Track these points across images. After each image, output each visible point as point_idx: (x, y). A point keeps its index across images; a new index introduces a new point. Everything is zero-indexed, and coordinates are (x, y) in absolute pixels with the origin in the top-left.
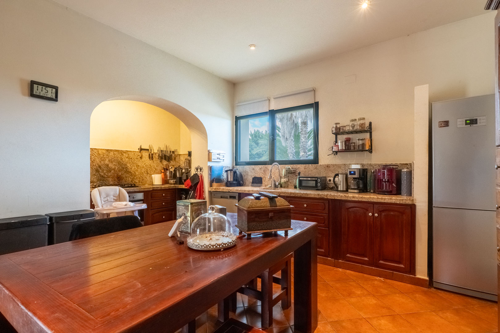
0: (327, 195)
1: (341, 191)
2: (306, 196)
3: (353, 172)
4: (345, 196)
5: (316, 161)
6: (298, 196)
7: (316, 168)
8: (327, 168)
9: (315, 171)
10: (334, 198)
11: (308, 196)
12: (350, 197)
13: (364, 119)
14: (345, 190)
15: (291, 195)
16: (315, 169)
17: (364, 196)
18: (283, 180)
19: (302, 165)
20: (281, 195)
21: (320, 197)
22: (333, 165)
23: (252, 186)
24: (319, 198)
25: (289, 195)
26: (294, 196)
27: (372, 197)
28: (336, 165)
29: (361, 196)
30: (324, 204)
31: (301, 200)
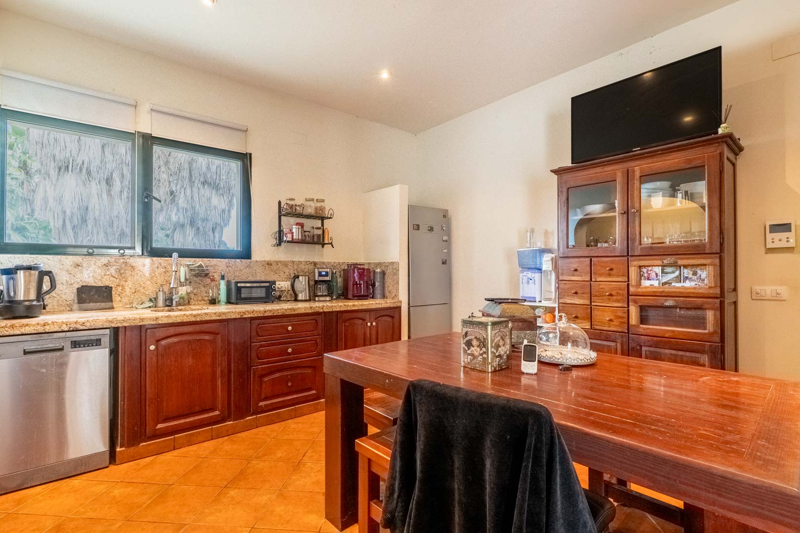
0: (323, 306)
1: (302, 301)
2: (293, 313)
3: (324, 273)
4: (345, 305)
5: (246, 254)
6: (279, 314)
7: (249, 266)
8: (267, 266)
9: (247, 270)
10: (331, 310)
11: (296, 313)
12: (350, 306)
13: (323, 201)
14: (308, 298)
15: (266, 315)
16: (248, 269)
17: (364, 303)
18: (183, 291)
19: (222, 260)
20: (244, 316)
21: (313, 311)
22: (276, 262)
23: (82, 310)
24: (312, 313)
25: (262, 315)
26: (270, 314)
27: (371, 303)
28: (280, 262)
29: (361, 303)
30: (316, 320)
31: (281, 321)
